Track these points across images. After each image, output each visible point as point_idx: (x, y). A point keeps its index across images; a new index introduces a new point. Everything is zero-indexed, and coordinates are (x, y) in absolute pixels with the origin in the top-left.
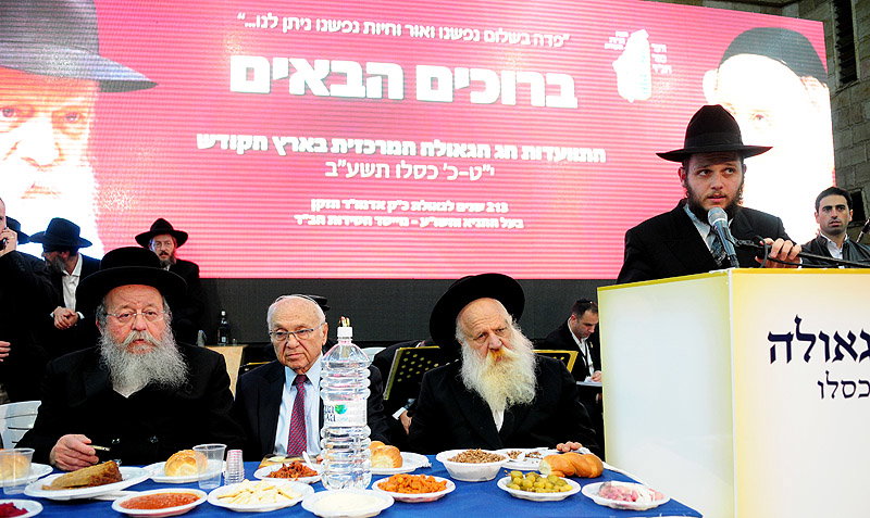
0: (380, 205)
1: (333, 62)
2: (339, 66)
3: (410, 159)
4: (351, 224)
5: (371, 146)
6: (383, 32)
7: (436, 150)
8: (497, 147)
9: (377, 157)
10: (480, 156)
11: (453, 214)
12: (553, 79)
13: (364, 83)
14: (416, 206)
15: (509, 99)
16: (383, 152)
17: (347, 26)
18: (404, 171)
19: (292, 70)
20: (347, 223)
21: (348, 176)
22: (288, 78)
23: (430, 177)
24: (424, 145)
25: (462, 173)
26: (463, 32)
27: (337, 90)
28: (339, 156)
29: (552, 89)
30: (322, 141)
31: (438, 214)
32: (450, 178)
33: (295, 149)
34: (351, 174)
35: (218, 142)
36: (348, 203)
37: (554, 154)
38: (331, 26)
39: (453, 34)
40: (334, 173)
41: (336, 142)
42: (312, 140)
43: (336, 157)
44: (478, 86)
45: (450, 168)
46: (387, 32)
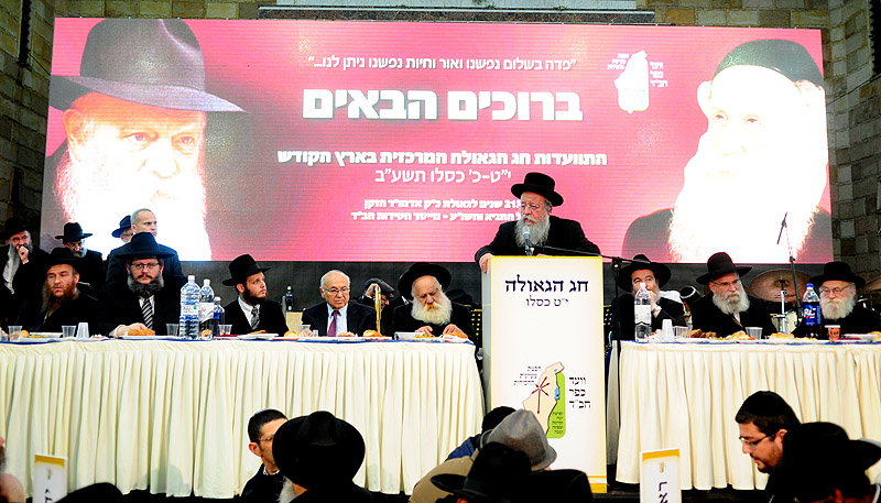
0: (418, 203)
1: (382, 92)
2: (386, 94)
3: (443, 167)
4: (395, 218)
5: (412, 156)
6: (421, 66)
7: (463, 159)
8: (514, 155)
9: (416, 165)
10: (500, 162)
11: (477, 210)
12: (561, 97)
13: (406, 107)
14: (447, 204)
15: (524, 115)
16: (420, 161)
17: (393, 64)
18: (437, 176)
19: (350, 99)
20: (392, 218)
21: (393, 181)
22: (346, 106)
23: (458, 181)
24: (453, 155)
25: (484, 177)
26: (486, 63)
27: (385, 114)
28: (386, 165)
29: (560, 106)
30: (373, 154)
31: (463, 210)
32: (474, 181)
33: (352, 161)
34: (395, 179)
35: (294, 157)
36: (392, 202)
37: (562, 160)
38: (380, 63)
39: (477, 64)
40: (382, 179)
41: (384, 155)
42: (365, 154)
43: (383, 166)
44: (499, 105)
45: (475, 173)
46: (424, 66)
